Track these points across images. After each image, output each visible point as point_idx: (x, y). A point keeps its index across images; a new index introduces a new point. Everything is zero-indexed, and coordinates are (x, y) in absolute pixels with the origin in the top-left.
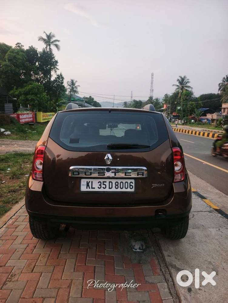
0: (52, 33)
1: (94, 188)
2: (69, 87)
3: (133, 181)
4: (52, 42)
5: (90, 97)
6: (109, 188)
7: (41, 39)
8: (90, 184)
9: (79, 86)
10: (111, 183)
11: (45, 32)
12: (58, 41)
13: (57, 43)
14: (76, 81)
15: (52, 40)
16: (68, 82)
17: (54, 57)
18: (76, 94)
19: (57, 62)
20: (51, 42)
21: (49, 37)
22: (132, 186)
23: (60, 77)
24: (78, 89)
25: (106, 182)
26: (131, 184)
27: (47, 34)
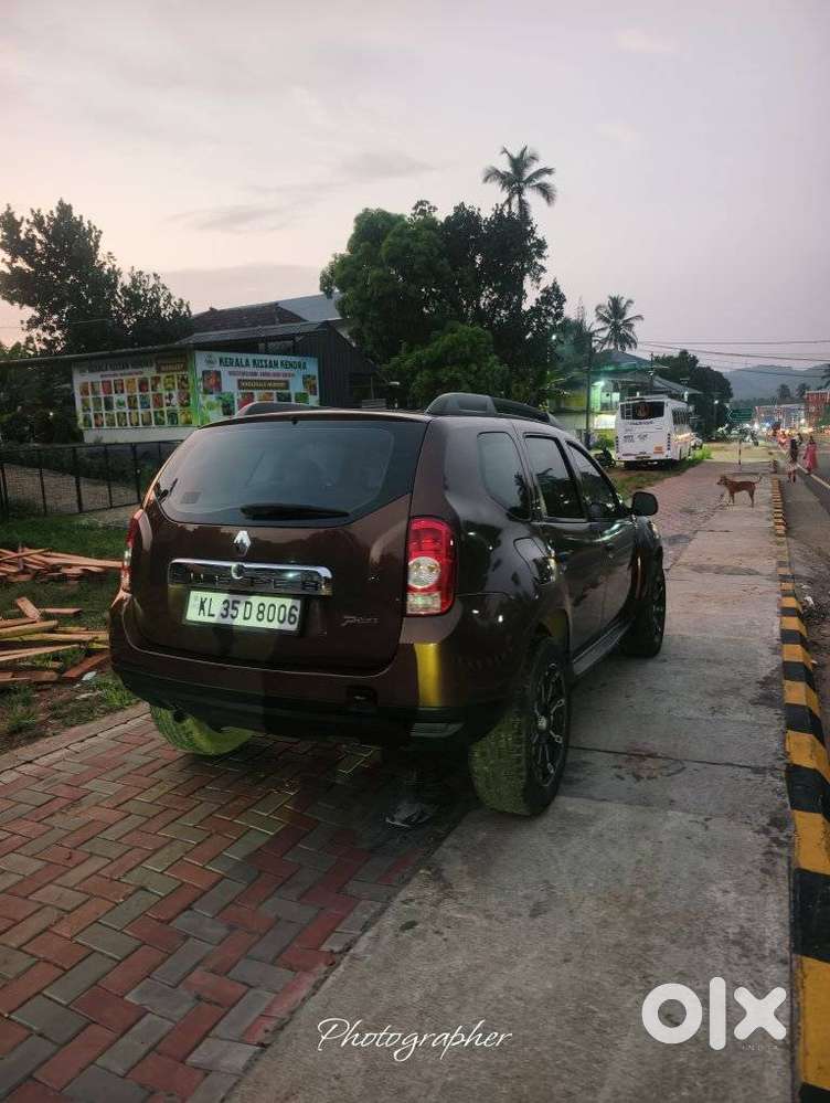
0: (527, 151)
1: (213, 615)
2: (601, 325)
3: (298, 604)
4: (530, 179)
5: (684, 353)
6: (245, 618)
7: (493, 174)
8: (206, 605)
9: (639, 317)
10: (248, 606)
11: (505, 151)
12: (549, 171)
13: (545, 179)
14: (630, 302)
15: (528, 173)
16: (598, 307)
17: (533, 231)
18: (628, 351)
19: (541, 245)
20: (525, 178)
21: (519, 164)
22: (294, 616)
23: (553, 296)
24: (635, 329)
25: (238, 602)
26: (294, 612)
27: (510, 157)
